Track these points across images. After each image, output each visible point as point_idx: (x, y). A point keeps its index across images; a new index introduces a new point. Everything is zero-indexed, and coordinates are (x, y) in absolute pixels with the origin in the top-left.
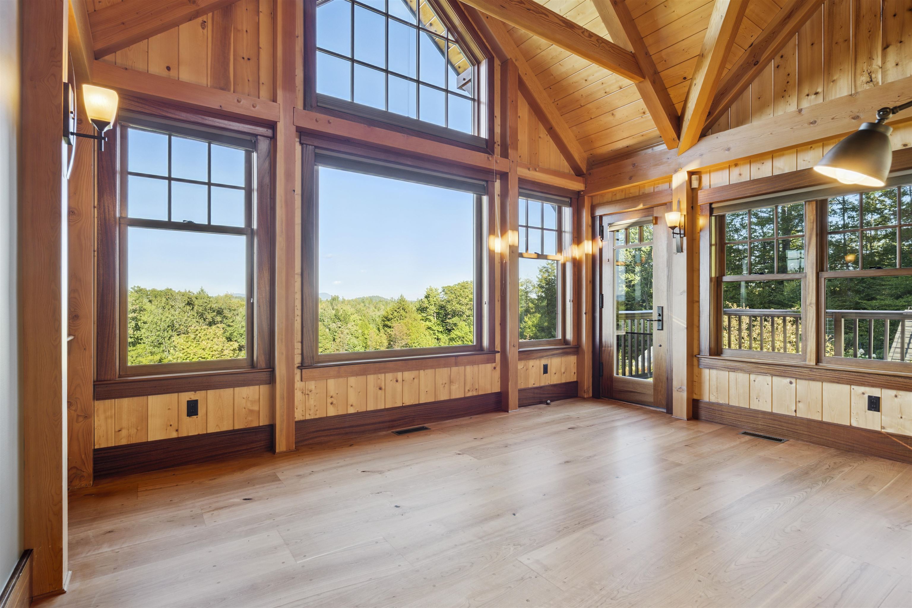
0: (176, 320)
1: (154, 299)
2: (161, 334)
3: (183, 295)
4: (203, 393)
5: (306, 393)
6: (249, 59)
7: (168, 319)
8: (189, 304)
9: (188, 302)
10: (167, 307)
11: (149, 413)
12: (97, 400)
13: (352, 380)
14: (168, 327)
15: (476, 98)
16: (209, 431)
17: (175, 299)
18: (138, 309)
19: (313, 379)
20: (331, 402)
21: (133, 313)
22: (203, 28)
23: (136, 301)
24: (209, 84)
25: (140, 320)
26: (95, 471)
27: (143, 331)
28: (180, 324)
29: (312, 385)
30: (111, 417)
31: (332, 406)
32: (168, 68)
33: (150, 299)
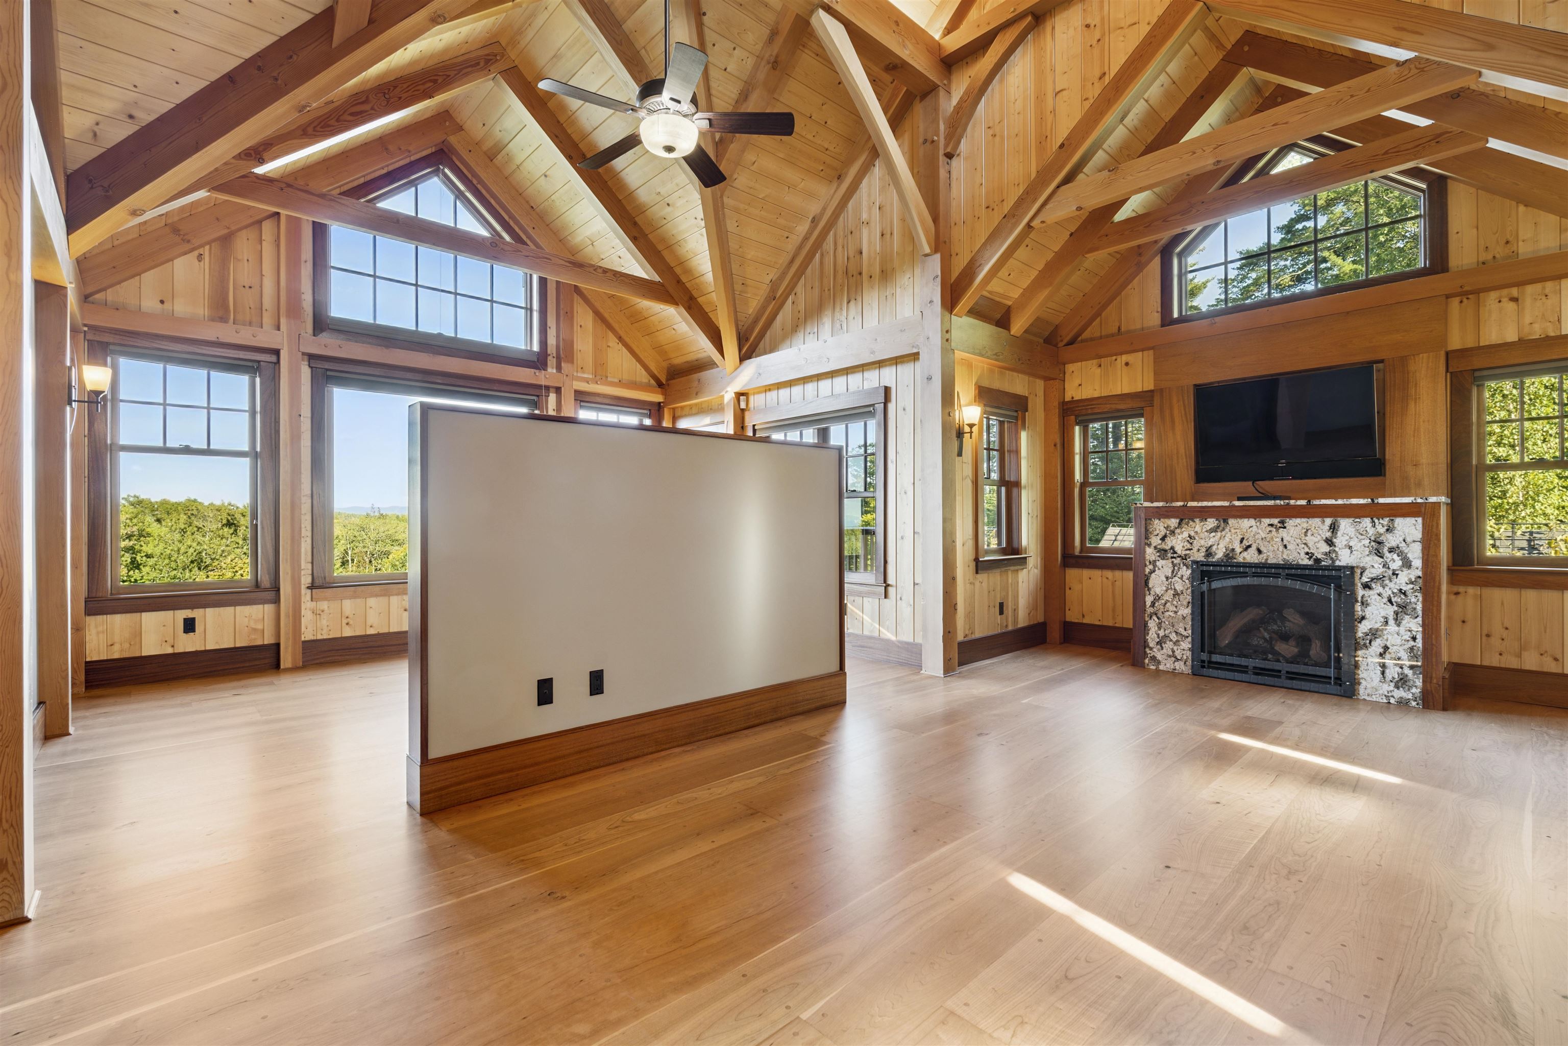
0: (205, 552)
1: (165, 516)
2: (179, 574)
3: (218, 510)
4: (201, 611)
5: (316, 613)
6: (250, 287)
7: (192, 550)
8: (229, 524)
9: (228, 521)
10: (189, 529)
11: (143, 630)
12: (89, 615)
13: (372, 601)
14: (192, 562)
15: (529, 307)
16: (208, 648)
17: (204, 518)
18: (135, 533)
19: (325, 599)
20: (346, 622)
21: (127, 540)
22: (200, 261)
23: (131, 519)
24: (206, 314)
25: (140, 551)
26: (87, 681)
27: (145, 570)
28: (213, 557)
29: (324, 605)
30: (103, 632)
31: (347, 626)
32: (162, 302)
33: (159, 516)
